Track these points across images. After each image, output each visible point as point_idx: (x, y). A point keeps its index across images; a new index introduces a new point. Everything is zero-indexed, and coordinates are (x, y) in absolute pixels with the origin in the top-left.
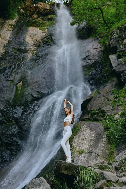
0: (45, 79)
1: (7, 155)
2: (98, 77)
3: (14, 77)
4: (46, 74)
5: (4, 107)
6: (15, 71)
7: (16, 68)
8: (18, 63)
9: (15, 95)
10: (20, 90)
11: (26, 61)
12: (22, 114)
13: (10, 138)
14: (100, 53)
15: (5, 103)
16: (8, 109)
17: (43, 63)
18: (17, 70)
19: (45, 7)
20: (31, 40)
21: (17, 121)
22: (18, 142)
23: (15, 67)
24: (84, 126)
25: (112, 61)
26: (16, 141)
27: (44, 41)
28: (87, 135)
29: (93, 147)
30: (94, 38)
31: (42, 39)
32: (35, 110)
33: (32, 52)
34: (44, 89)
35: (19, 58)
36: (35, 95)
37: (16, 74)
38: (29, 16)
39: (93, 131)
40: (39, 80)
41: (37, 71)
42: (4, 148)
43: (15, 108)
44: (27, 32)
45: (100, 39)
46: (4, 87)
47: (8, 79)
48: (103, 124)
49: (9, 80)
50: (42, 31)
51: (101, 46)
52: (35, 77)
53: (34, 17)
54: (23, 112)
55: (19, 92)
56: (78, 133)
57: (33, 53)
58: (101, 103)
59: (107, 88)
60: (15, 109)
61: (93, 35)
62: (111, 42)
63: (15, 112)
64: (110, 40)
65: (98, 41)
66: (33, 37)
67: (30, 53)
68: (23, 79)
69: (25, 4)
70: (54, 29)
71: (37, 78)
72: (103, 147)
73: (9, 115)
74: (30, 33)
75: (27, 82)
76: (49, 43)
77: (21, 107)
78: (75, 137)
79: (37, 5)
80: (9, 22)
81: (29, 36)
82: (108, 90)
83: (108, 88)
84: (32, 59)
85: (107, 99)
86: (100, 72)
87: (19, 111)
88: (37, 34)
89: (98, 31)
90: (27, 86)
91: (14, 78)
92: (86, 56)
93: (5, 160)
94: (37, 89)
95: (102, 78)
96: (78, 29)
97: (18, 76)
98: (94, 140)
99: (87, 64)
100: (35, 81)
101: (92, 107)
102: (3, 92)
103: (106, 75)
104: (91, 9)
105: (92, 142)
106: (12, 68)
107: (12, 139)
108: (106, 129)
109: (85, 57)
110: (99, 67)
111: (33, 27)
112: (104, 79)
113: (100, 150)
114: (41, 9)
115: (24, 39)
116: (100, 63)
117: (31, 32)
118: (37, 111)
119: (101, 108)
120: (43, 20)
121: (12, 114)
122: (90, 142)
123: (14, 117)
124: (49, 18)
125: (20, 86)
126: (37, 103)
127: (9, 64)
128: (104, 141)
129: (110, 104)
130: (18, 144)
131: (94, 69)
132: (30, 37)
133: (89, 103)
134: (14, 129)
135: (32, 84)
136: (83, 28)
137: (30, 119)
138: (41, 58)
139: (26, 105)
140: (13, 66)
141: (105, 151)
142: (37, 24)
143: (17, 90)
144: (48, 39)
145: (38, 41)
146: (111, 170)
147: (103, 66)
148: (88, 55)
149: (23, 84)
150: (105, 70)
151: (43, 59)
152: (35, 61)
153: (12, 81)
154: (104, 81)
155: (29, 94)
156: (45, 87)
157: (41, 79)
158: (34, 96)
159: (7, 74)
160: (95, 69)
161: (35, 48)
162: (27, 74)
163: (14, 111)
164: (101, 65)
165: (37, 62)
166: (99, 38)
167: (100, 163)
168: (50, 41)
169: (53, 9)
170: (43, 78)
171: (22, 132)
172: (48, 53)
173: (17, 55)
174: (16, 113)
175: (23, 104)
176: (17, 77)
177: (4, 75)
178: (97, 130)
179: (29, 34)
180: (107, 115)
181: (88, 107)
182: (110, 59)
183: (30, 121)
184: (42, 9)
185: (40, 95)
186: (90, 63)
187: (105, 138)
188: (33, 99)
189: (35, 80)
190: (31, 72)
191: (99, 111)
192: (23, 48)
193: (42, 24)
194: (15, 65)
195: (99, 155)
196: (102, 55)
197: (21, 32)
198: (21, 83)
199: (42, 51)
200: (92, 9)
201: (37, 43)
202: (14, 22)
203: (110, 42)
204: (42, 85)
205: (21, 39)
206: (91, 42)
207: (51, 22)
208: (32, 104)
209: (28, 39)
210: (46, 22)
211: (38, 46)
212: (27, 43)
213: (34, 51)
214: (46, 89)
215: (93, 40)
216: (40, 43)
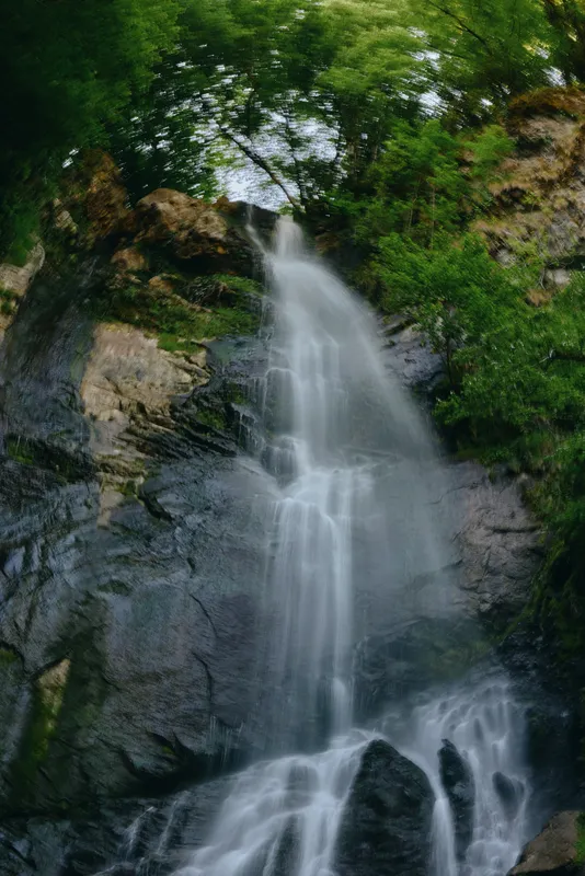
0: (206, 666)
3: (23, 627)
4: (209, 632)
7: (34, 567)
9: (26, 744)
10: (53, 711)
11: (92, 531)
14: (526, 562)
17: (190, 561)
20: (109, 399)
23: (28, 561)
27: (184, 421)
30: (489, 465)
31: (173, 408)
32: (153, 863)
33: (121, 480)
34: (198, 728)
36: (145, 758)
37: (33, 608)
40: (168, 663)
43: (24, 829)
44: (92, 352)
45: (524, 476)
50: (178, 356)
51: (535, 524)
53: (123, 261)
55: (50, 726)
57: (130, 485)
60: (23, 838)
63: (25, 855)
66: (123, 385)
67: (109, 483)
68: (78, 646)
69: (88, 183)
70: (242, 356)
71: (158, 654)
74: (105, 361)
75: (99, 668)
76: (217, 435)
77: (58, 825)
79: (154, 206)
81: (101, 378)
84: (124, 526)
87: (46, 852)
88: (145, 373)
90: (95, 692)
91: (26, 634)
94: (153, 719)
97: (50, 626)
100: (144, 671)
106: (14, 570)
111: (126, 325)
114: (173, 229)
115: (70, 389)
117: (110, 351)
120: (183, 297)
121: (6, 863)
124: (217, 290)
125: (54, 689)
126: (162, 812)
132: (109, 386)
135: (127, 682)
138: (180, 525)
139: (92, 819)
140: (19, 556)
142: (149, 314)
143: (37, 711)
144: (207, 412)
145: (153, 412)
149: (75, 679)
153: (12, 647)
155: (106, 744)
156: (201, 716)
157: (182, 662)
158: (138, 761)
162: (101, 620)
163: (20, 846)
164: (540, 639)
166: (518, 474)
168: (219, 425)
170: (195, 656)
173: (34, 481)
174: (30, 862)
175: (64, 806)
176: (43, 629)
179: (99, 362)
184: (181, 229)
185: (168, 760)
186: (464, 610)
189: (151, 662)
192: (72, 447)
193: (175, 315)
194: (28, 545)
196: (542, 579)
197: (58, 343)
198: (62, 671)
201: (145, 428)
204: (189, 697)
205: (55, 389)
206: (472, 488)
207: (229, 313)
208: (126, 812)
209: (97, 395)
210: (198, 312)
211: (157, 449)
212: (86, 415)
213: (138, 474)
214: (206, 726)
215: (483, 479)
216: (161, 428)
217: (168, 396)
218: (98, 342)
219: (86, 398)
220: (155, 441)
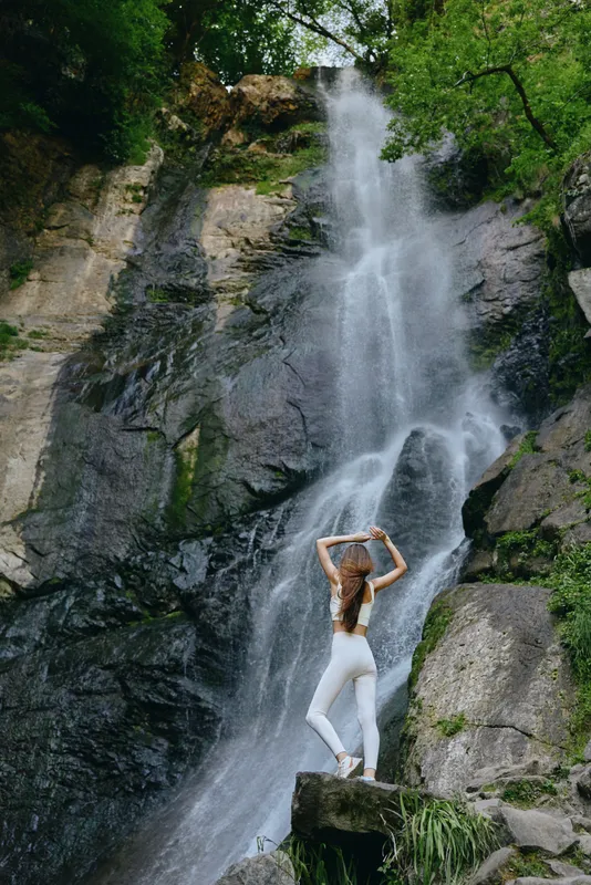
0: (299, 408)
1: (158, 760)
2: (532, 376)
3: (161, 414)
4: (299, 383)
5: (131, 547)
6: (167, 388)
7: (168, 372)
8: (174, 352)
9: (175, 493)
10: (192, 466)
11: (210, 337)
12: (211, 571)
13: (165, 681)
14: (536, 266)
15: (133, 531)
16: (148, 557)
17: (281, 338)
18: (173, 381)
19: (274, 94)
20: (223, 242)
21: (190, 604)
22: (199, 699)
23: (163, 368)
24: (468, 606)
25: (582, 301)
26: (192, 692)
27: (280, 242)
28: (480, 646)
29: (502, 700)
30: (500, 201)
31: (271, 234)
32: (263, 551)
33: (232, 295)
34: (299, 454)
35: (178, 328)
36: (262, 483)
37: (168, 399)
38: (208, 141)
39: (504, 628)
40: (270, 414)
41: (258, 375)
42: (142, 730)
43: (177, 549)
44: (206, 212)
45: (528, 201)
46: (123, 459)
47: (137, 423)
48: (549, 591)
49: (140, 429)
50: (271, 196)
51: (538, 235)
52: (254, 403)
53: (229, 140)
54: (213, 564)
55: (191, 476)
56: (439, 642)
57: (239, 297)
58: (542, 494)
59: (571, 422)
60: (176, 554)
61: (494, 190)
62: (571, 212)
63: (178, 566)
64: (564, 203)
65: (519, 214)
66: (231, 229)
67: (224, 300)
68: (204, 418)
69: (188, 89)
70: (318, 181)
71: (263, 409)
72: (548, 696)
73: (154, 582)
74: (216, 216)
75: (221, 429)
76: (306, 245)
77: (203, 541)
78: (429, 658)
79: (239, 90)
80: (123, 177)
81: (215, 228)
82: (573, 430)
83: (576, 421)
84: (234, 327)
85: (568, 472)
86: (540, 352)
87: (194, 561)
88: (248, 215)
89: (514, 172)
91: (164, 418)
92: (470, 287)
93: (149, 783)
94: (264, 455)
95: (550, 377)
96: (426, 170)
97: (181, 408)
98: (506, 670)
99: (480, 322)
100: (253, 424)
101: (504, 519)
102: (121, 485)
103: (567, 361)
104: (468, 79)
105: (498, 679)
106: (152, 377)
107: (175, 686)
108: (561, 613)
109: (467, 290)
110: (536, 329)
111: (231, 185)
112: (558, 384)
113: (535, 714)
114: (257, 103)
115: (192, 242)
116: (539, 312)
117: (220, 207)
118: (273, 552)
119: (543, 518)
120: (268, 151)
121: (164, 574)
122: (492, 679)
123: (173, 588)
124: (294, 138)
125: (190, 451)
126: (273, 516)
127: (137, 359)
128: (552, 667)
129: (579, 496)
130: (203, 705)
131: (513, 340)
132: (221, 232)
133: (495, 500)
134: (177, 642)
135: (242, 434)
136: (449, 165)
137: (246, 593)
138: (274, 315)
139: (225, 532)
140: (157, 367)
141: (558, 712)
142: (245, 171)
143: (180, 468)
144: (297, 230)
145: (256, 242)
146: (559, 799)
147: (554, 322)
148: (479, 281)
149: (205, 440)
150: (561, 341)
151: (282, 321)
152: (246, 335)
153: (156, 429)
154: (558, 392)
155: (233, 480)
156: (300, 445)
157: (281, 411)
158: (256, 486)
159: (131, 403)
160: (519, 338)
161: (246, 274)
162: (218, 395)
163: (174, 560)
164: (541, 320)
165: (258, 338)
166: (523, 200)
167: (518, 771)
168: (306, 238)
169: (306, 95)
170: (290, 403)
171: (215, 651)
172: (302, 290)
173: (168, 313)
174: (182, 570)
175: (209, 528)
176: (177, 412)
177: (121, 405)
178: (520, 622)
179: (212, 217)
180: (566, 549)
181: (491, 519)
182: (575, 290)
183: (247, 601)
184: (262, 101)
185: (281, 481)
186: (492, 317)
187: (555, 654)
188: (252, 502)
189: (255, 415)
190: (233, 384)
191: (533, 534)
192: (193, 282)
193: (265, 166)
194: (163, 358)
195: (530, 736)
196: (546, 275)
197: (180, 212)
198: (194, 436)
199: (273, 288)
200: (472, 78)
201: (252, 255)
202: (145, 175)
203: (566, 213)
204: (289, 434)
205: (181, 245)
206: (489, 222)
207: (306, 153)
208: (248, 523)
209: (213, 242)
211: (258, 266)
212: (207, 257)
213: (243, 288)
214: (305, 451)
215: (497, 213)
216: (263, 251)
217: (268, 227)
218: (210, 205)
219: (206, 246)
220: (258, 261)
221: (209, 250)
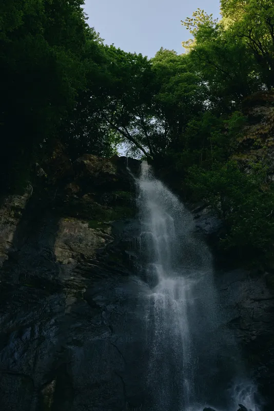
19: (105, 170)
20: (67, 254)
31: (98, 255)
50: (98, 231)
66: (73, 247)
80: (10, 201)
81: (63, 244)
88: (83, 240)
115: (48, 250)
117: (66, 231)
132: (67, 247)
161: (84, 279)
202: (23, 202)
205: (41, 251)
210: (106, 209)
219: (56, 254)
221: (58, 257)
